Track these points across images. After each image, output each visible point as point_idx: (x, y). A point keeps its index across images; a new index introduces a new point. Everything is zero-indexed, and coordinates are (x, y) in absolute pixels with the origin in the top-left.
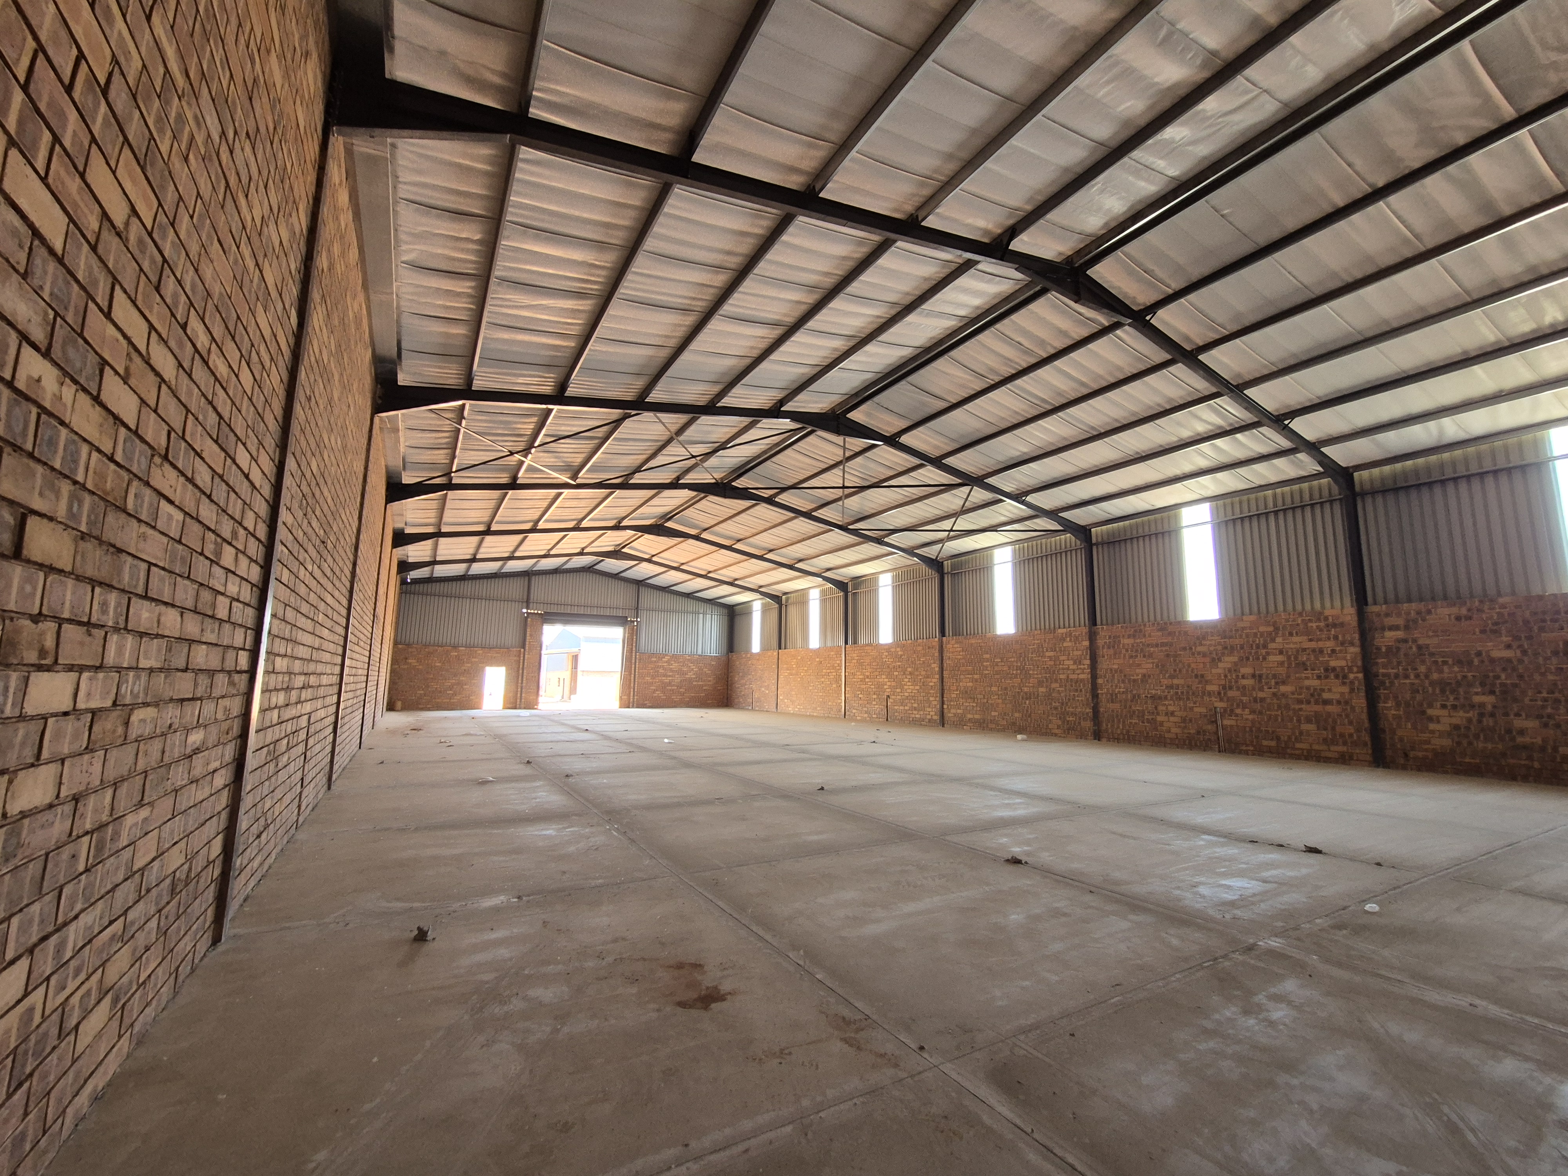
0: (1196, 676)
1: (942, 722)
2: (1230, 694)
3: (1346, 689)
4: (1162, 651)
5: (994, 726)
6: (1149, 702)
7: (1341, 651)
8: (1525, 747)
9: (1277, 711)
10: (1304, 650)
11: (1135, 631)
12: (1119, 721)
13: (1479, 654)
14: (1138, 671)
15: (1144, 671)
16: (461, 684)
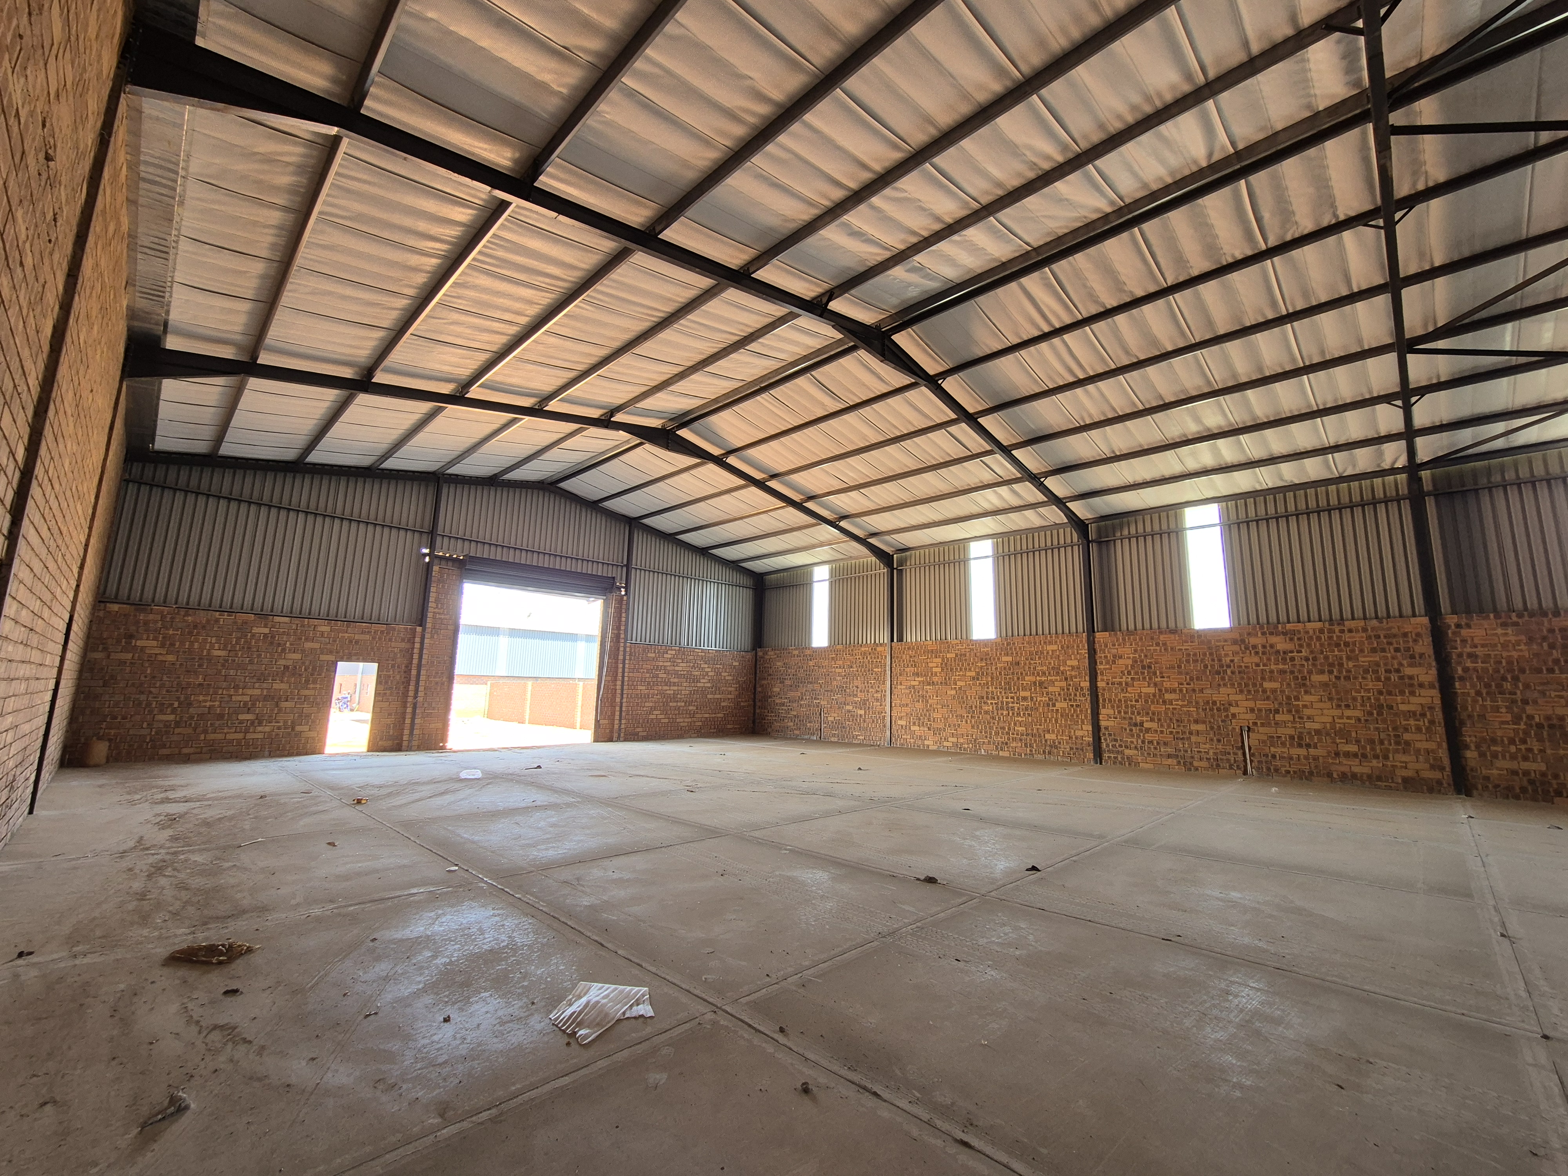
1: (1460, 784)
16: (274, 698)
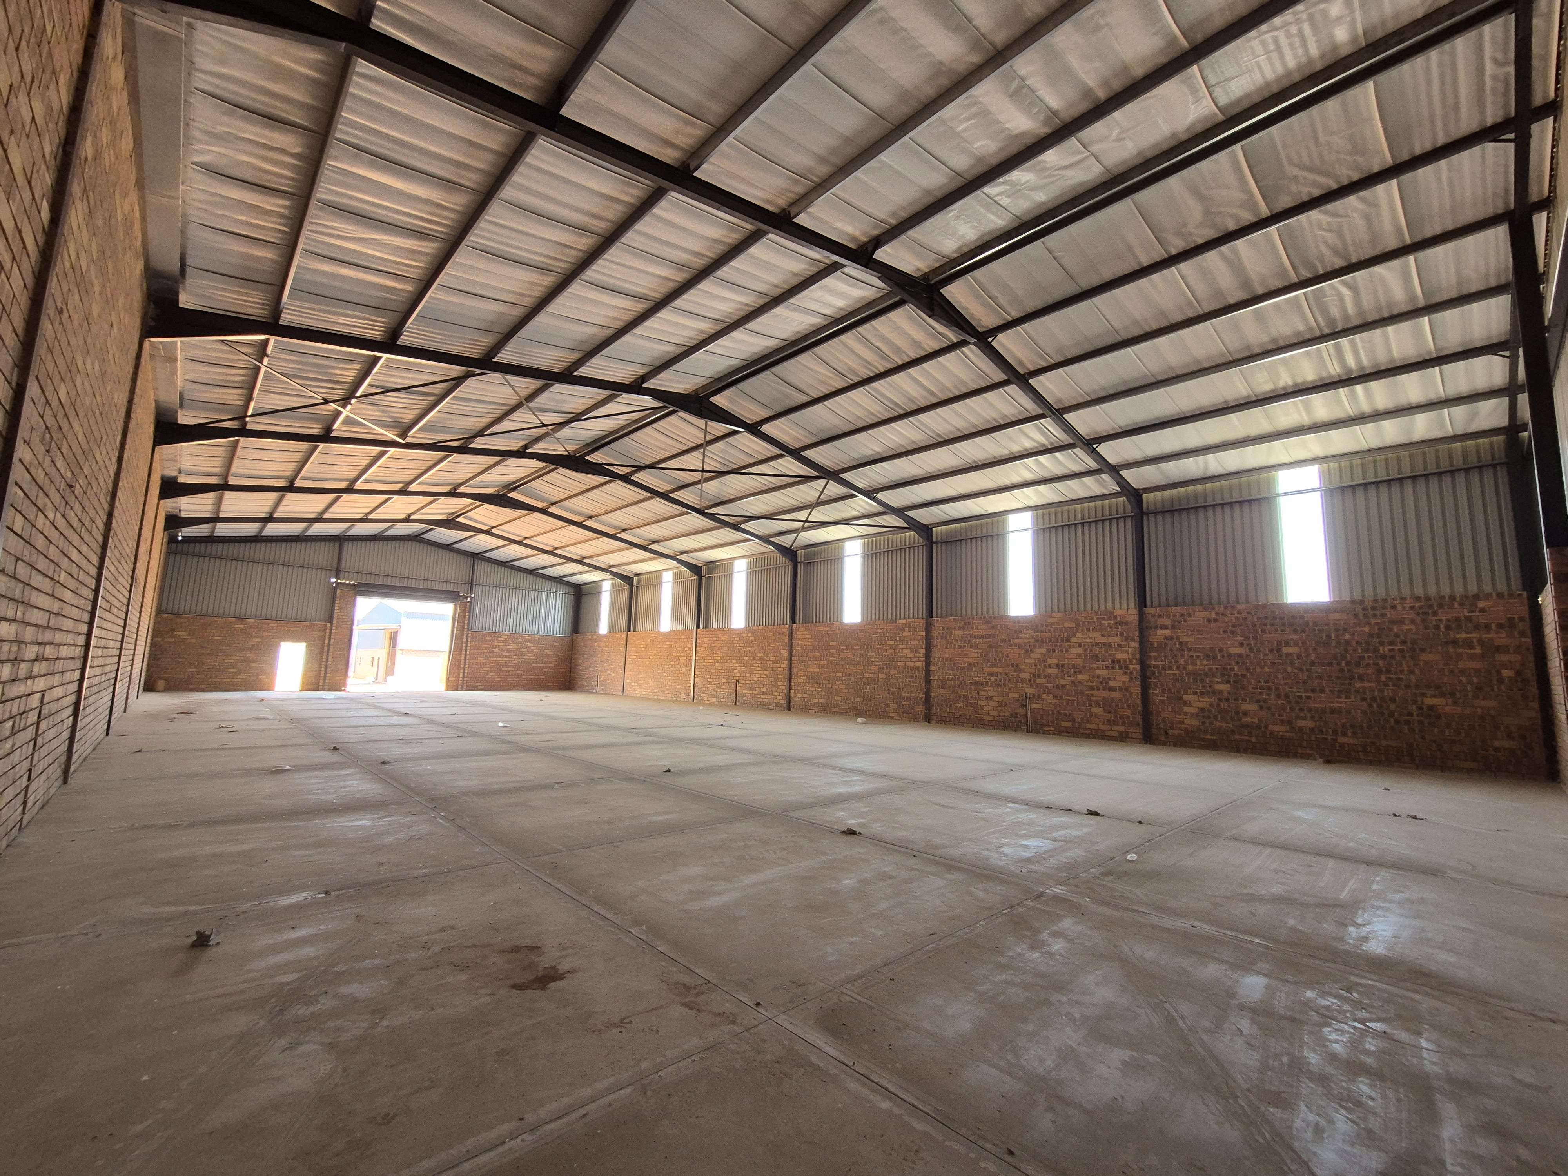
0: (1012, 665)
1: (789, 706)
2: (1039, 681)
3: (1126, 678)
4: (985, 642)
5: (837, 710)
6: (973, 688)
7: (1125, 646)
8: (1247, 726)
9: (1074, 696)
10: (1097, 644)
11: (965, 624)
12: (947, 705)
13: (1221, 650)
14: (965, 659)
15: (971, 660)
16: (247, 661)
